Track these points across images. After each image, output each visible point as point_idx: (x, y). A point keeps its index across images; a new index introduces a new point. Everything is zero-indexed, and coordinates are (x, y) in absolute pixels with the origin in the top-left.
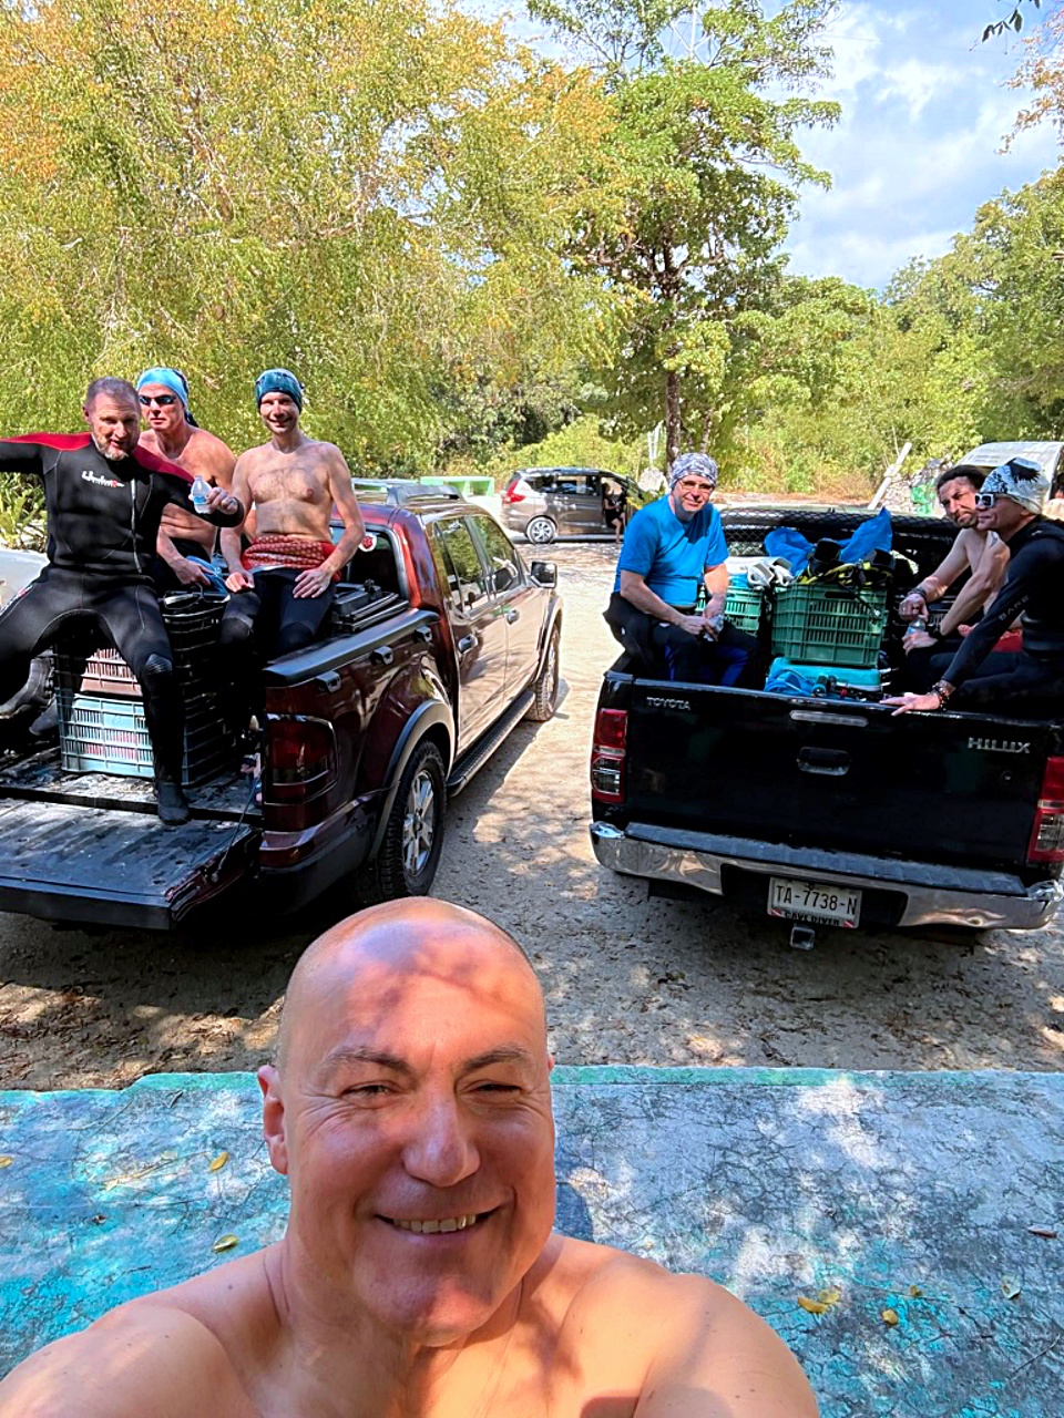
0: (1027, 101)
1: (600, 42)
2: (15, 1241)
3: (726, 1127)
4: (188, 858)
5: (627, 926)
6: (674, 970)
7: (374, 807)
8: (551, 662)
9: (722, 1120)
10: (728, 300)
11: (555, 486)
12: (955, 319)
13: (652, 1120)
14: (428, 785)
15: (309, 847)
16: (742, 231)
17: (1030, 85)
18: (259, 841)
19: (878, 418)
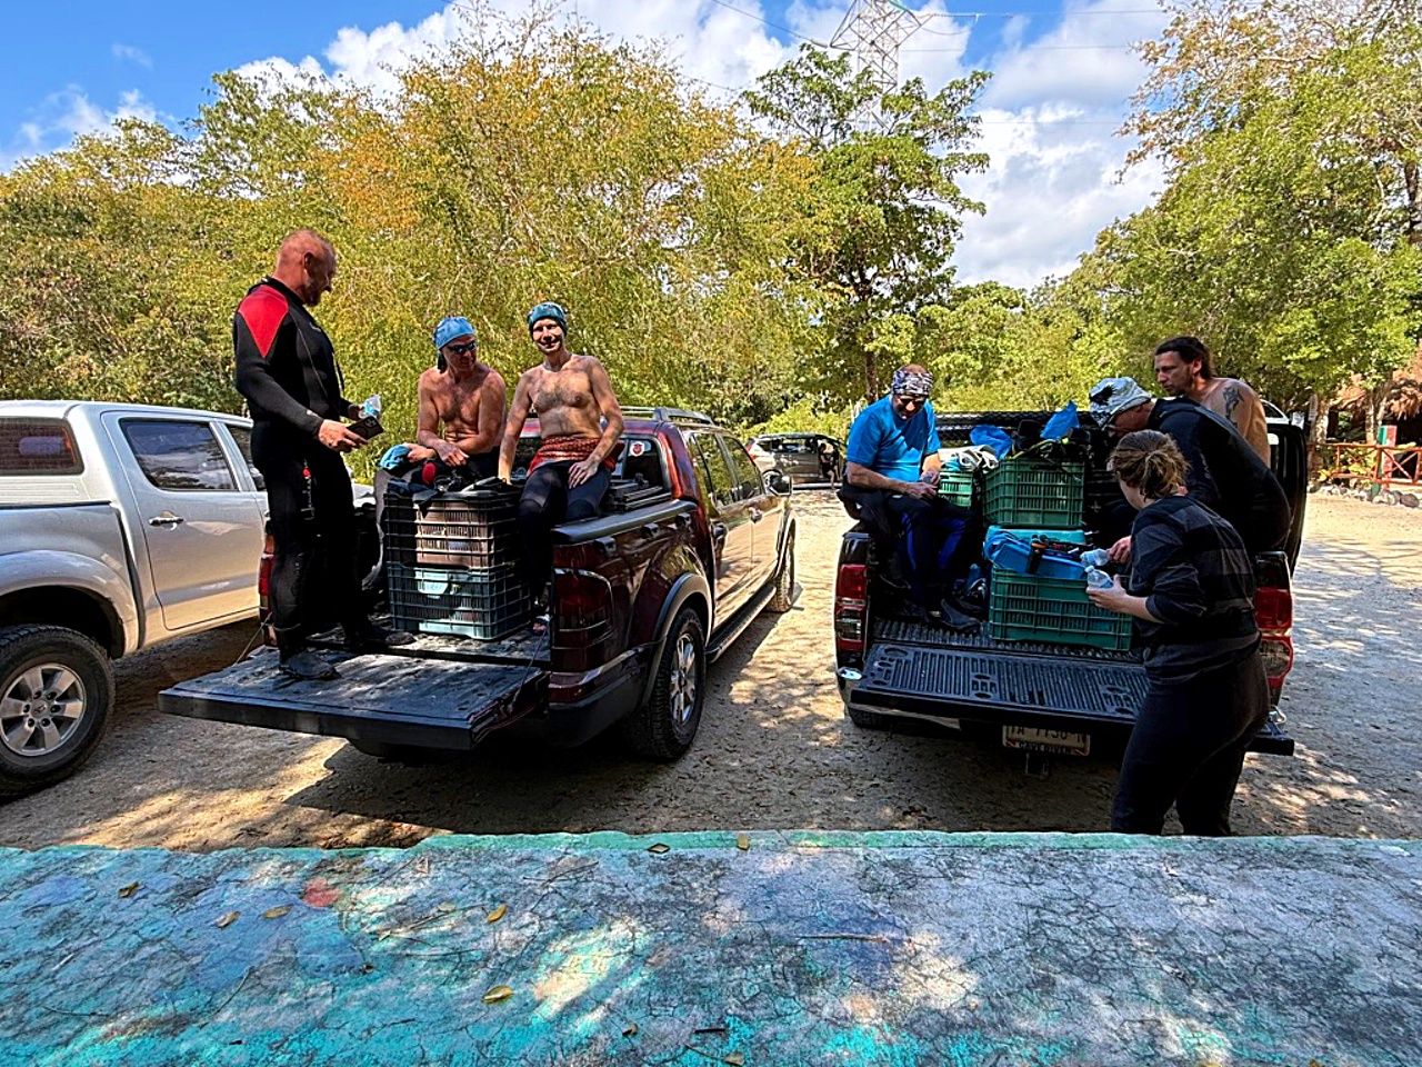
0: (1134, 142)
1: (805, 125)
2: (274, 991)
3: (1034, 888)
4: (488, 692)
5: (870, 768)
6: (917, 804)
7: (645, 659)
8: (788, 564)
9: (1028, 880)
10: (910, 303)
11: (781, 447)
12: (1086, 315)
13: (950, 879)
14: (691, 647)
15: (590, 686)
16: (918, 249)
17: (1136, 131)
18: (547, 681)
19: (1033, 391)
